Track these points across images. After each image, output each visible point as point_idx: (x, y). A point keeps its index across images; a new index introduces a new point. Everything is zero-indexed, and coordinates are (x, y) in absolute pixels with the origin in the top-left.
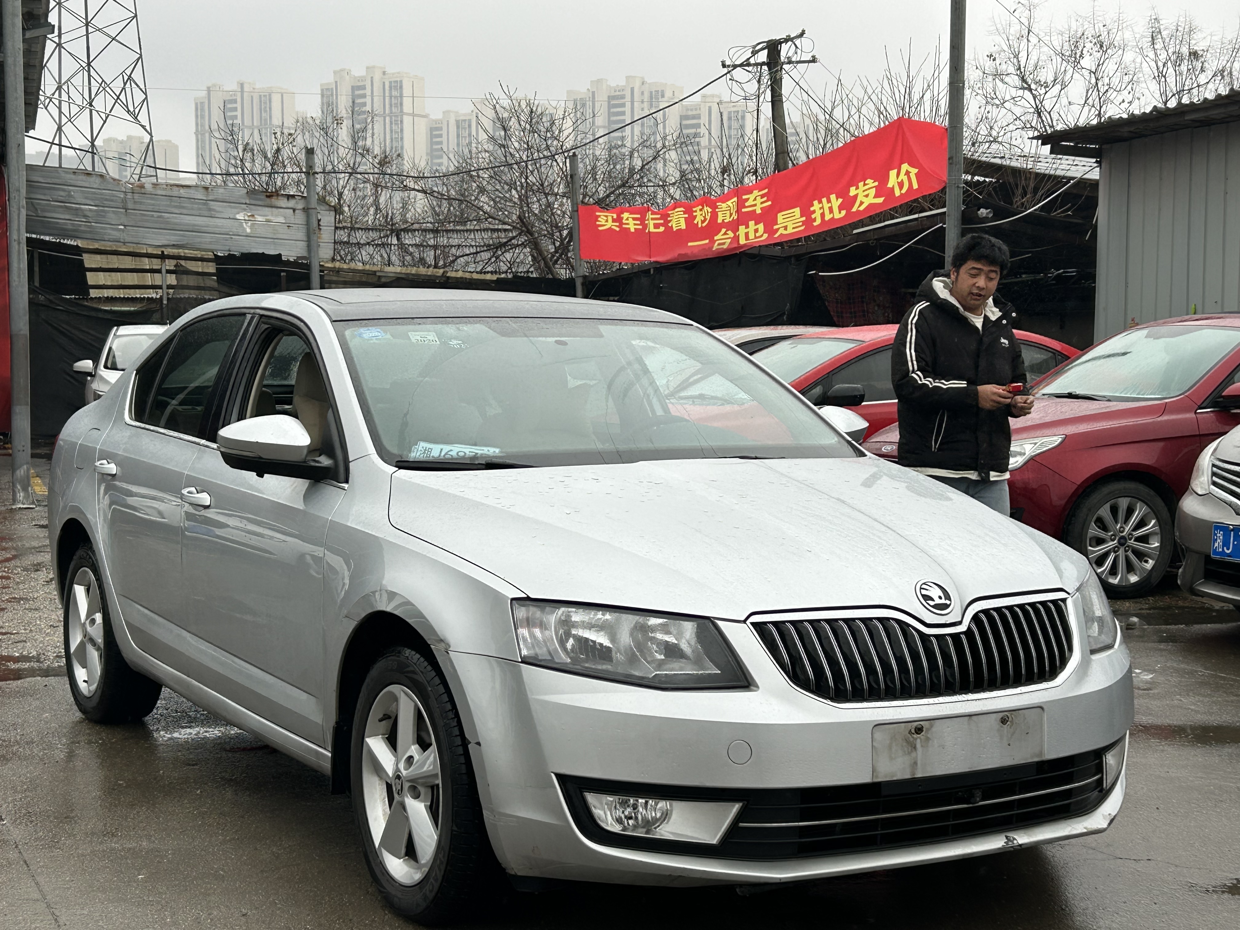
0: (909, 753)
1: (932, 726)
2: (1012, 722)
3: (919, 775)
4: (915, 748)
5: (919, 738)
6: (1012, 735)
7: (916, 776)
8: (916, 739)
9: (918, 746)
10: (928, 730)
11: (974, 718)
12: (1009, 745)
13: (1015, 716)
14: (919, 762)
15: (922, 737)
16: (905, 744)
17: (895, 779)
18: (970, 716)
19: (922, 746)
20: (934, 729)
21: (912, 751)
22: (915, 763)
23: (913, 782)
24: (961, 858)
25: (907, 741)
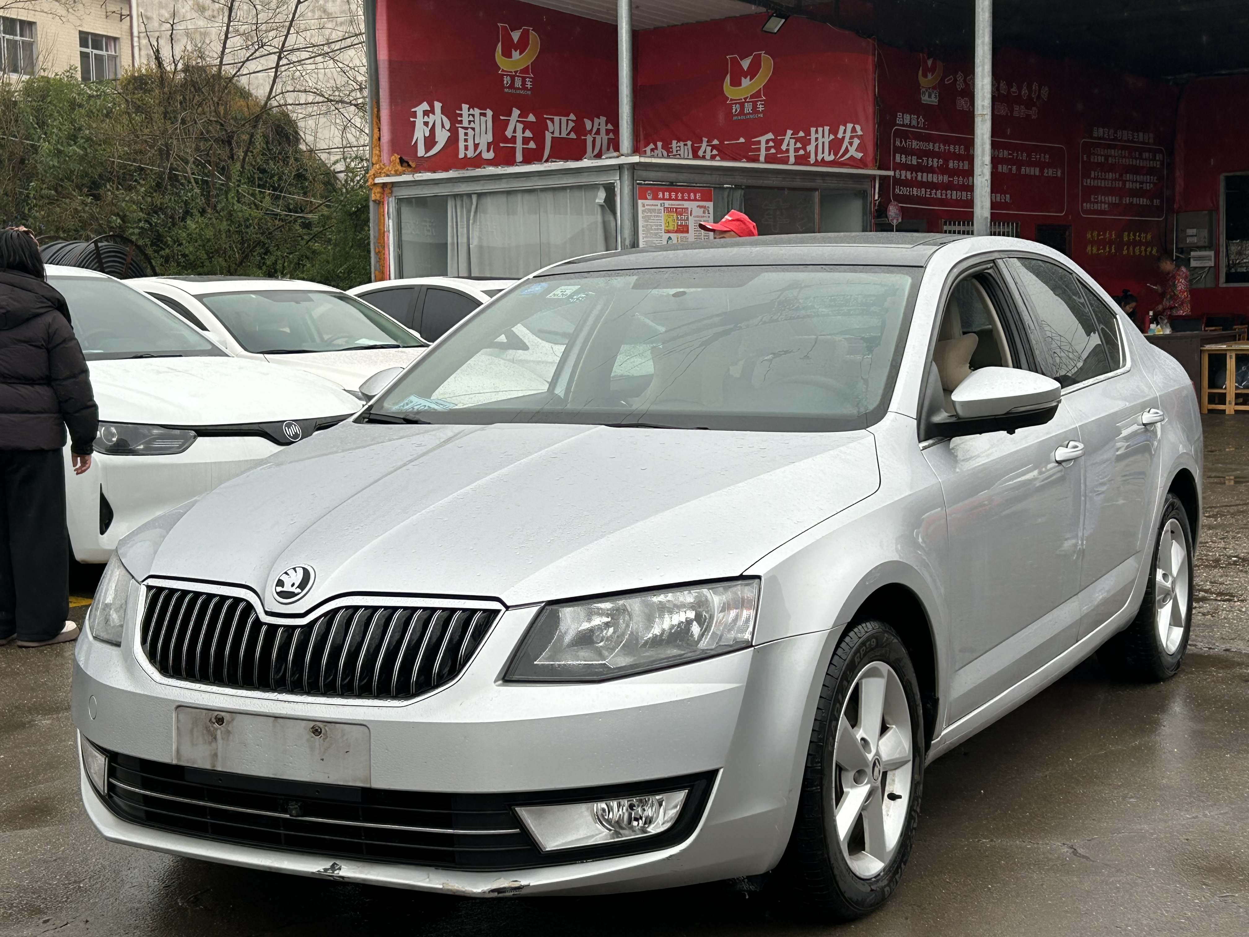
0: (210, 743)
1: (233, 720)
2: (325, 734)
3: (219, 769)
4: (215, 738)
5: (220, 729)
6: (326, 750)
7: (216, 769)
8: (216, 729)
9: (219, 736)
10: (229, 723)
11: (280, 720)
12: (323, 760)
13: (329, 728)
14: (219, 755)
15: (222, 729)
16: (205, 732)
17: (195, 766)
18: (276, 717)
19: (222, 739)
20: (235, 723)
21: (212, 741)
22: (216, 755)
23: (213, 774)
24: (268, 870)
25: (207, 729)
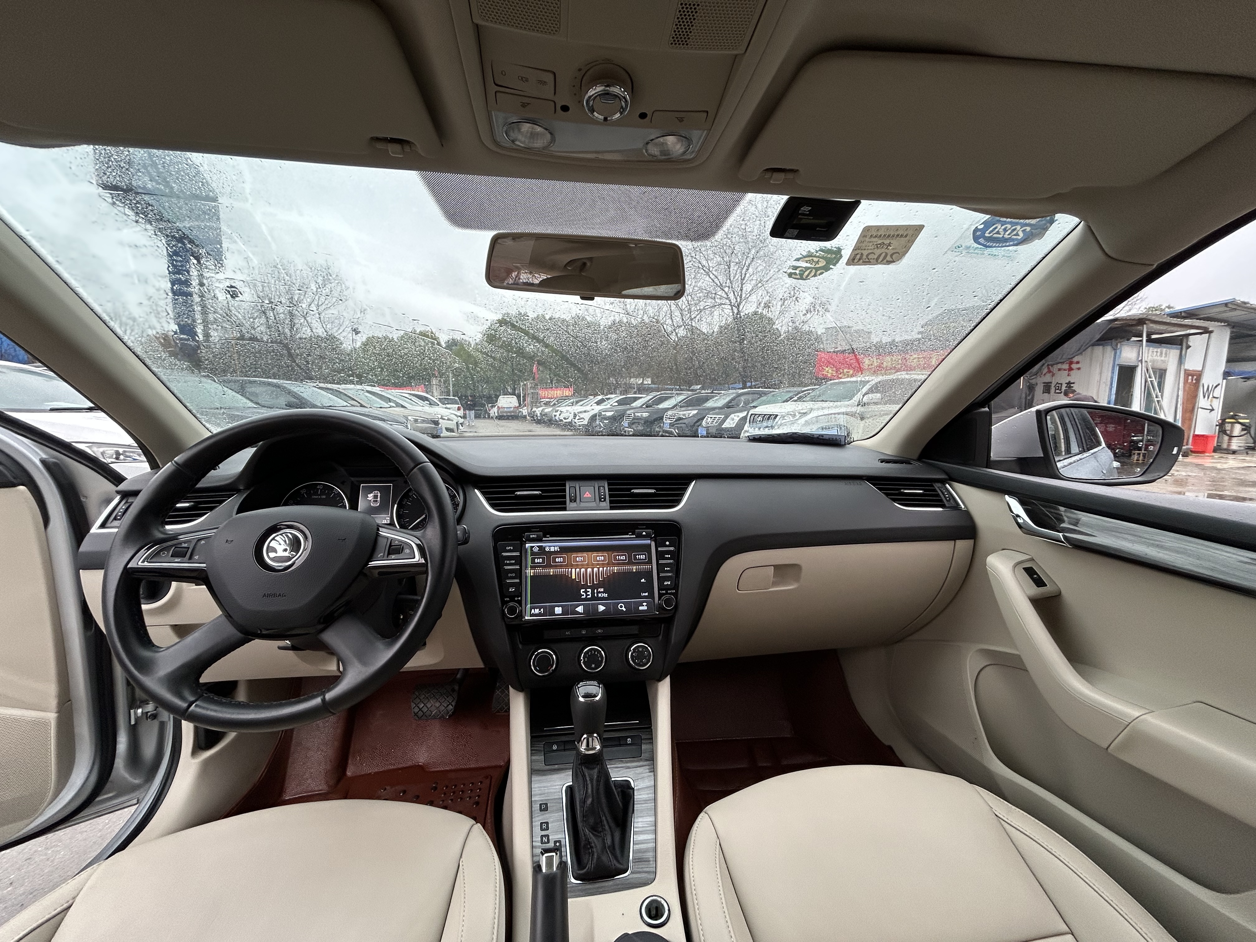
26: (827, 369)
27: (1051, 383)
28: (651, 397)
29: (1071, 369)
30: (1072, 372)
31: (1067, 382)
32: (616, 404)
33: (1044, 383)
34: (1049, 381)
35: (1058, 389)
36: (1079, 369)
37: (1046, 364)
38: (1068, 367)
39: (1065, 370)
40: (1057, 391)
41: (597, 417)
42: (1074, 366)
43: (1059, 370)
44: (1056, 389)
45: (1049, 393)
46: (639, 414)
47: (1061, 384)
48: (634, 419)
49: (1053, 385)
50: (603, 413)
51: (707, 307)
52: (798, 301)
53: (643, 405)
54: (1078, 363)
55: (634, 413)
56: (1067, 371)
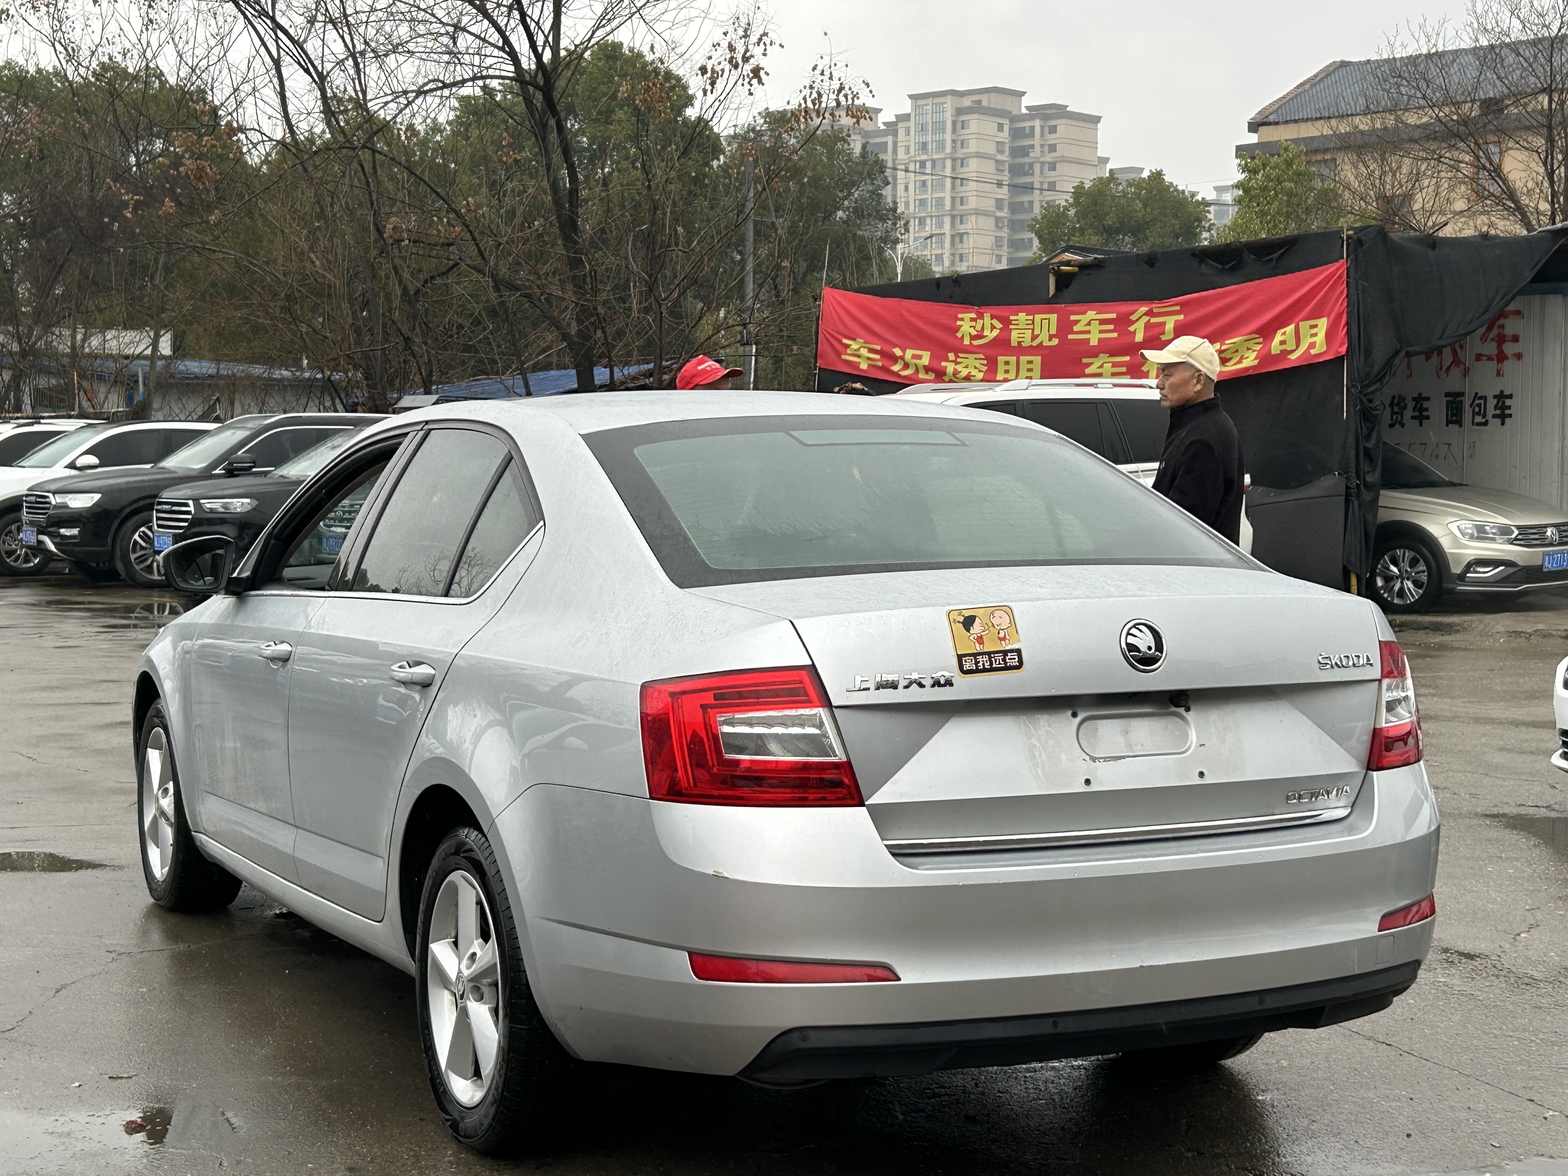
26: (855, 346)
27: (1462, 394)
28: (241, 434)
29: (1501, 357)
30: (1507, 365)
31: (1498, 393)
32: (93, 460)
33: (1447, 394)
34: (1457, 389)
35: (1479, 413)
36: (1519, 356)
37: (1403, 353)
38: (1496, 352)
39: (1490, 359)
40: (1478, 419)
41: (25, 515)
42: (1509, 348)
43: (1478, 357)
44: (1474, 414)
45: (1459, 423)
46: (215, 504)
47: (1485, 398)
48: (194, 523)
49: (1467, 402)
50: (55, 500)
51: (431, 86)
52: (760, 82)
53: (214, 465)
54: (1515, 339)
55: (196, 500)
56: (1495, 362)
